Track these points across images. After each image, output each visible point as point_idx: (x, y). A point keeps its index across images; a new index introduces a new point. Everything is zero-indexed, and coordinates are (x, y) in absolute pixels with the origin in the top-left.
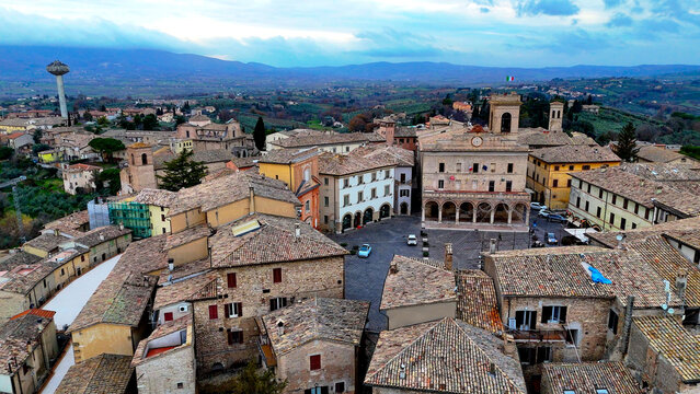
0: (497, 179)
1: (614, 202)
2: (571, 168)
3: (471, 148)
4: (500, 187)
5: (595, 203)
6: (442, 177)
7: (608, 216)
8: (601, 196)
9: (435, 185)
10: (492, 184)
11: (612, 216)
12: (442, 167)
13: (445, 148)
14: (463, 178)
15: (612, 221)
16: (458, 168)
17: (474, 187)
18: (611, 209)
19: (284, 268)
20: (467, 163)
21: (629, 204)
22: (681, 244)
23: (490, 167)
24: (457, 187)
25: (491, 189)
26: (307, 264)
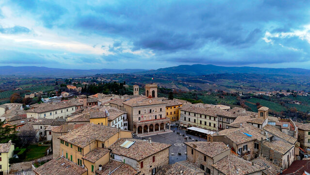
0: (157, 114)
1: (201, 117)
2: (175, 107)
3: (148, 104)
4: (158, 117)
5: (192, 118)
6: (140, 116)
7: (199, 122)
8: (195, 116)
9: (138, 119)
10: (156, 116)
11: (201, 121)
12: (140, 112)
13: (140, 105)
14: (147, 115)
15: (201, 123)
16: (145, 111)
17: (150, 119)
18: (200, 119)
19: (155, 155)
20: (148, 110)
21: (207, 117)
22: (252, 124)
23: (155, 110)
24: (145, 119)
25: (156, 118)
26: (161, 152)
